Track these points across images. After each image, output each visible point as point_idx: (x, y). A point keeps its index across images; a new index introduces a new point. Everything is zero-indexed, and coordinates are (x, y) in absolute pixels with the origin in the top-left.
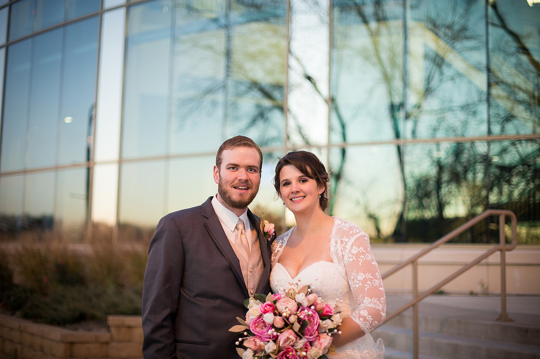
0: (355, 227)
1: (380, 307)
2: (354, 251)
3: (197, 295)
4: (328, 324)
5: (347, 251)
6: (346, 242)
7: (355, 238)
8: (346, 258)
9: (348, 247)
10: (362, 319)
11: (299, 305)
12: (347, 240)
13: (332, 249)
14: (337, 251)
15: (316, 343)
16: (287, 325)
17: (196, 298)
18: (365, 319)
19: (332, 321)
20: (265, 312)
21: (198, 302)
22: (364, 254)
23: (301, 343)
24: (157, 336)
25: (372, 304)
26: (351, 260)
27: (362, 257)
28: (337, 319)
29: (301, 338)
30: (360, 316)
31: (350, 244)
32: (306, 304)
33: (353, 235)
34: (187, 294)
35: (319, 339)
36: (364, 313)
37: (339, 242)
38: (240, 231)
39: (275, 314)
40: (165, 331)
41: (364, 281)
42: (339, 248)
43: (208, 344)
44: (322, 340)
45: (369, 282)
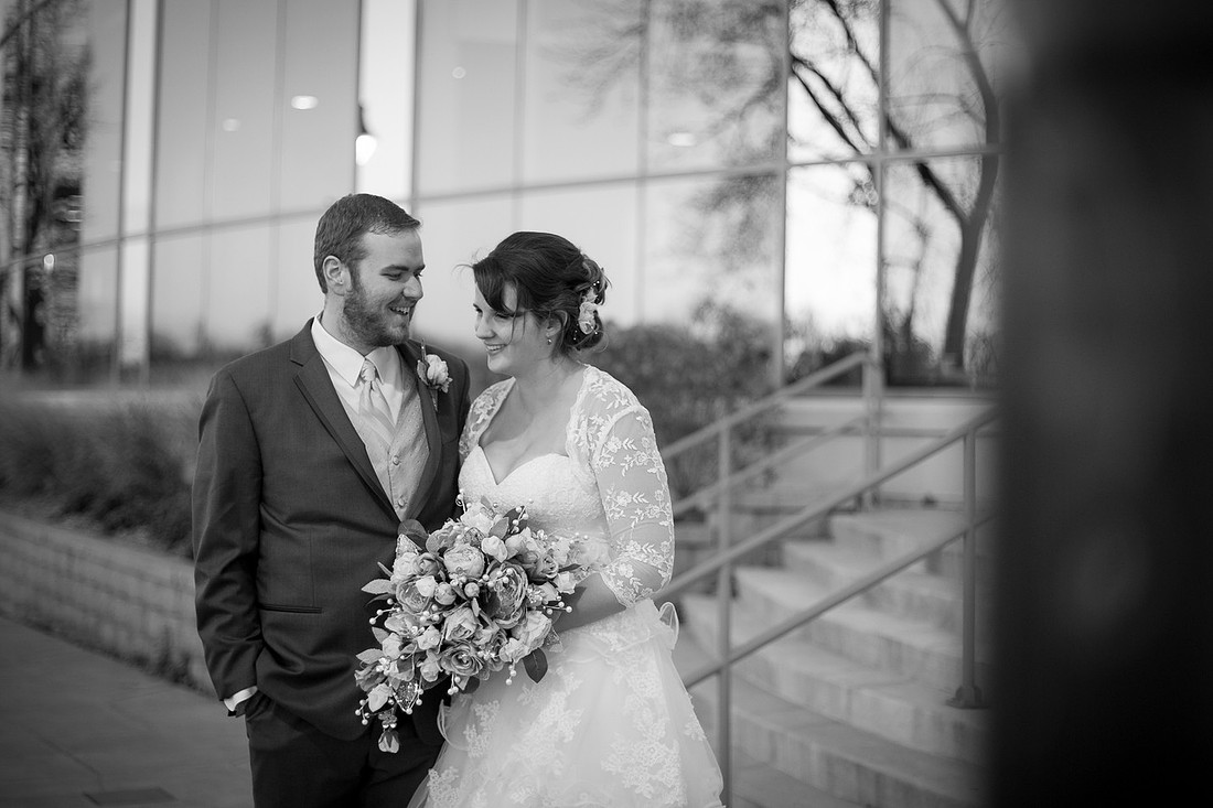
0: (619, 394)
1: (658, 563)
2: (612, 446)
3: (293, 519)
4: (546, 593)
5: (600, 444)
6: (599, 426)
7: (616, 417)
8: (596, 456)
9: (602, 436)
10: (620, 583)
11: (488, 559)
12: (600, 421)
13: (571, 436)
14: (578, 443)
15: (520, 632)
16: (460, 601)
17: (293, 525)
18: (626, 583)
19: (555, 586)
20: (422, 573)
21: (294, 533)
22: (631, 452)
23: (486, 634)
24: (216, 601)
25: (643, 556)
26: (606, 463)
27: (628, 458)
28: (566, 582)
29: (485, 625)
30: (618, 577)
31: (605, 430)
32: (501, 557)
33: (612, 411)
34: (274, 518)
35: (525, 626)
36: (626, 571)
37: (585, 424)
38: (368, 384)
39: (439, 580)
40: (230, 591)
41: (630, 508)
42: (584, 438)
43: (318, 611)
44: (530, 626)
45: (639, 511)
